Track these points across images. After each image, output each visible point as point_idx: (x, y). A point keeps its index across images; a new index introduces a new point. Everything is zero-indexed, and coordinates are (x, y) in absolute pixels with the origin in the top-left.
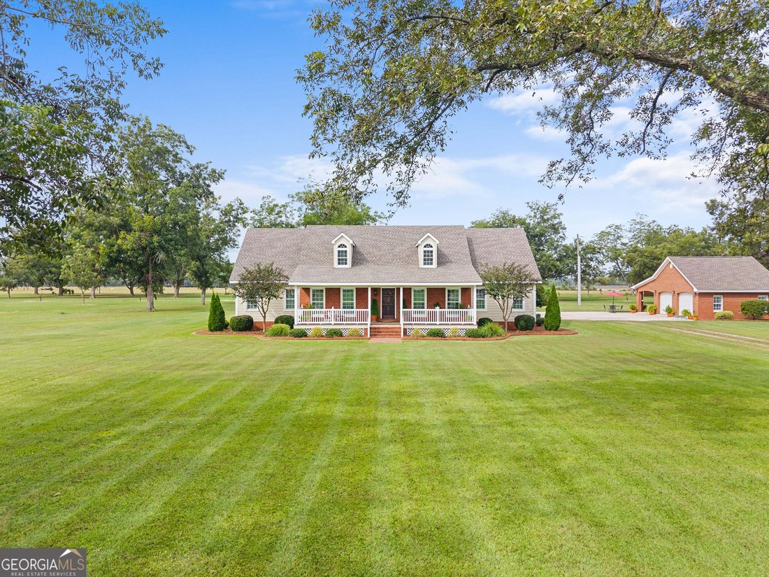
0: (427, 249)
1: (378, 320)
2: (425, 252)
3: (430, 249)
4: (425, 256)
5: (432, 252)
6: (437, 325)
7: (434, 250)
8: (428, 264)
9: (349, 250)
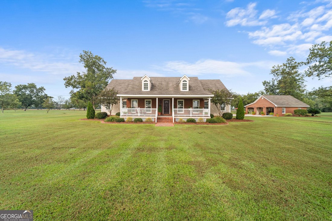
0: (184, 83)
1: (162, 114)
2: (183, 84)
3: (185, 83)
4: (183, 86)
5: (186, 84)
6: (191, 117)
7: (188, 83)
8: (185, 89)
9: (149, 83)
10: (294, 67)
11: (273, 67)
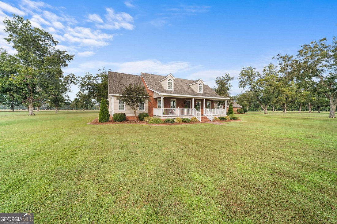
3: (201, 85)
4: (199, 88)
8: (200, 91)
9: (173, 82)
10: (228, 80)
11: (217, 78)
